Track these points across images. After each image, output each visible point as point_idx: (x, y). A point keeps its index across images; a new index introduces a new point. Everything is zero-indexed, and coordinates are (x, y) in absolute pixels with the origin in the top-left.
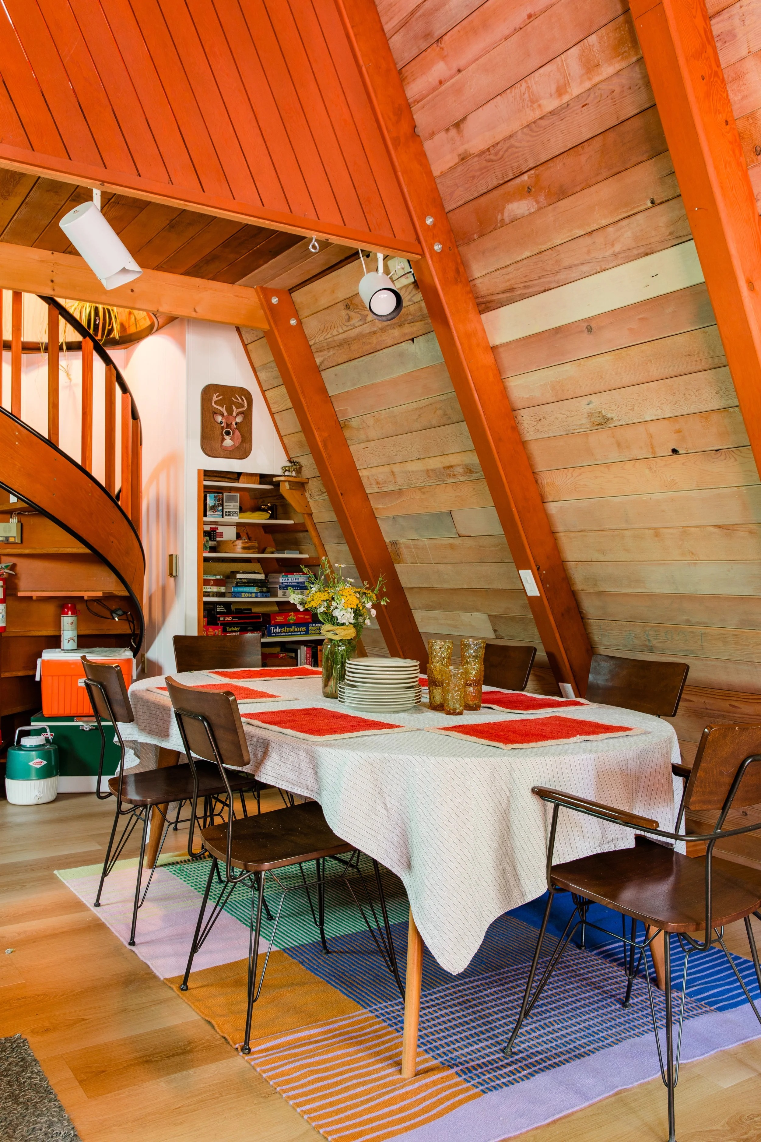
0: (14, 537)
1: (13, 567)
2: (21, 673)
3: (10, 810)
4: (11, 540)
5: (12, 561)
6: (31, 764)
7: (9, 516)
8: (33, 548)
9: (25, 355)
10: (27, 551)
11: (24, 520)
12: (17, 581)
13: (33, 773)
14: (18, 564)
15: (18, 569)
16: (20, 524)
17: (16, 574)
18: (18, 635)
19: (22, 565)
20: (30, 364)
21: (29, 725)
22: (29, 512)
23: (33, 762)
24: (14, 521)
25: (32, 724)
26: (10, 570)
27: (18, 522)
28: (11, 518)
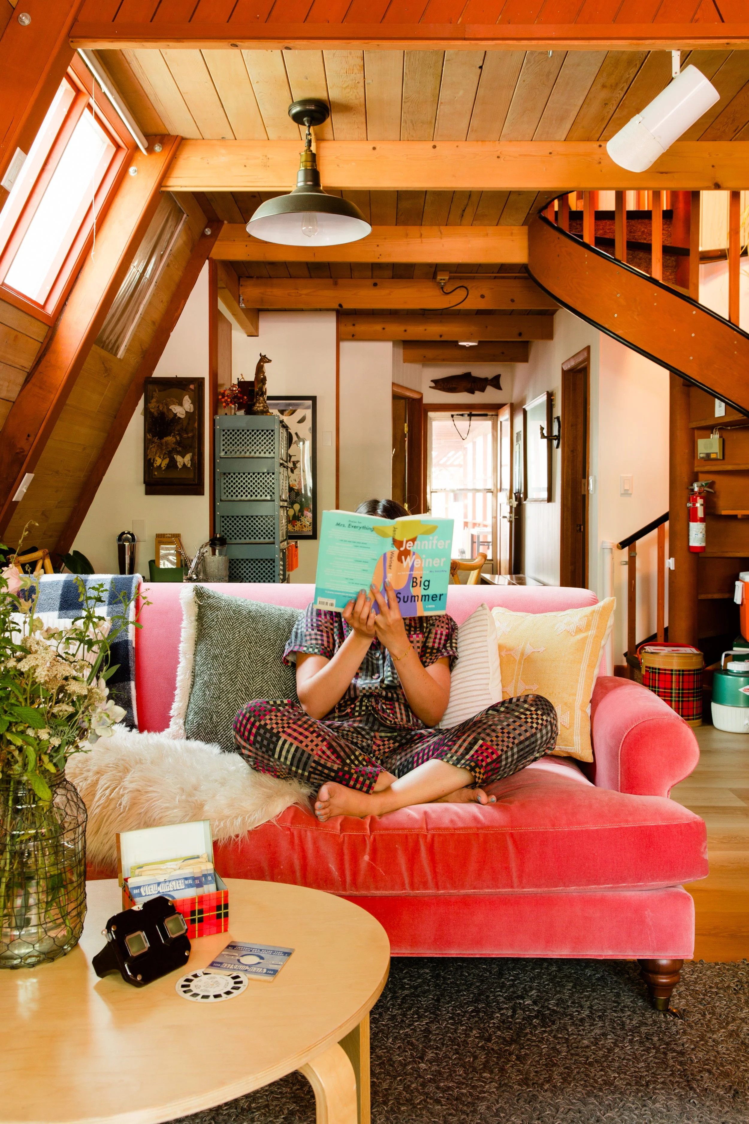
0: (716, 453)
1: (711, 485)
2: (716, 596)
3: (715, 735)
4: (713, 456)
5: (711, 478)
6: (741, 690)
7: (710, 432)
8: (736, 464)
9: (703, 265)
10: (729, 468)
11: (725, 435)
12: (715, 499)
13: (742, 699)
14: (717, 482)
15: (717, 486)
16: (721, 439)
17: (715, 492)
18: (715, 555)
19: (721, 482)
20: (710, 274)
21: (732, 650)
22: (731, 426)
23: (743, 688)
24: (715, 437)
25: (735, 649)
26: (709, 487)
27: (720, 437)
28: (712, 433)
